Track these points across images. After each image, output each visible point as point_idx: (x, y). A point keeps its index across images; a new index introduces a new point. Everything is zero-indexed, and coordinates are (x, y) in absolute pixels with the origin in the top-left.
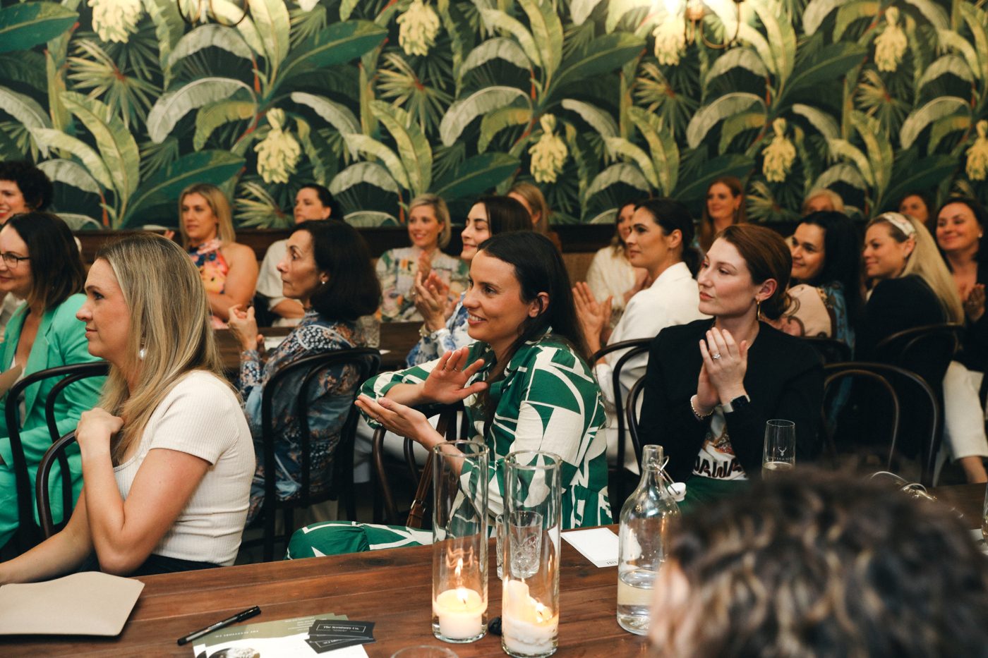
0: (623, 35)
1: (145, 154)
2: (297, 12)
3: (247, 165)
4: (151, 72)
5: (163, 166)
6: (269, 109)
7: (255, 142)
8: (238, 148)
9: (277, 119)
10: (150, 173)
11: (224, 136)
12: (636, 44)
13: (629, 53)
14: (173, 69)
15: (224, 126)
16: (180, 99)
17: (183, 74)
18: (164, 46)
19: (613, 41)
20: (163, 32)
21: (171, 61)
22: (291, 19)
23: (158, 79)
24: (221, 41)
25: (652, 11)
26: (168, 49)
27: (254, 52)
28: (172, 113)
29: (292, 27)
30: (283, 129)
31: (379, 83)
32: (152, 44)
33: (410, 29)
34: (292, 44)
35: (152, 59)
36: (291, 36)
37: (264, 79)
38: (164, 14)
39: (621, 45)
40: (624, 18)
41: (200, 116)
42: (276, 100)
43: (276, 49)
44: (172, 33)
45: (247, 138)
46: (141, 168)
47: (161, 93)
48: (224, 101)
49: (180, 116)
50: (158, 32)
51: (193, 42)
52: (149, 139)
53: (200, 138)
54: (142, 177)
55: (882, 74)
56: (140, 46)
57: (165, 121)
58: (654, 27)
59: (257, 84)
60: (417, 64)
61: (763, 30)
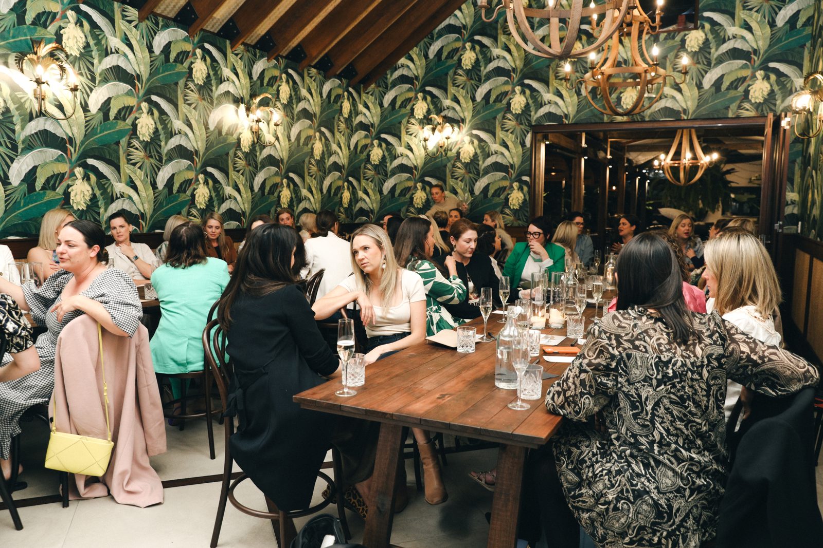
0: (229, 137)
1: (8, 192)
2: (88, 114)
3: (64, 199)
4: (10, 143)
5: (19, 200)
6: (75, 167)
7: (69, 186)
8: (60, 190)
9: (80, 173)
10: (11, 205)
11: (52, 182)
12: (234, 141)
13: (230, 145)
14: (23, 142)
15: (52, 176)
16: (27, 160)
17: (29, 145)
18: (17, 128)
19: (225, 140)
20: (17, 120)
21: (22, 137)
22: (85, 117)
23: (14, 148)
24: (50, 127)
25: (239, 126)
26: (20, 130)
27: (67, 134)
28: (23, 168)
29: (86, 122)
30: (83, 179)
31: (129, 155)
32: (11, 126)
33: (142, 127)
34: (86, 131)
35: (11, 135)
36: (86, 126)
37: (73, 150)
38: (17, 109)
39: (228, 141)
40: (229, 129)
41: (39, 170)
42: (79, 162)
43: (78, 133)
44: (22, 120)
45: (64, 184)
46: (6, 201)
47: (17, 156)
48: (51, 162)
49: (27, 170)
50: (14, 119)
51: (34, 127)
52: (10, 184)
53: (39, 185)
54: (6, 206)
55: (316, 160)
56: (3, 127)
57: (19, 172)
58: (240, 134)
59: (69, 153)
60: (146, 145)
61: (277, 139)
